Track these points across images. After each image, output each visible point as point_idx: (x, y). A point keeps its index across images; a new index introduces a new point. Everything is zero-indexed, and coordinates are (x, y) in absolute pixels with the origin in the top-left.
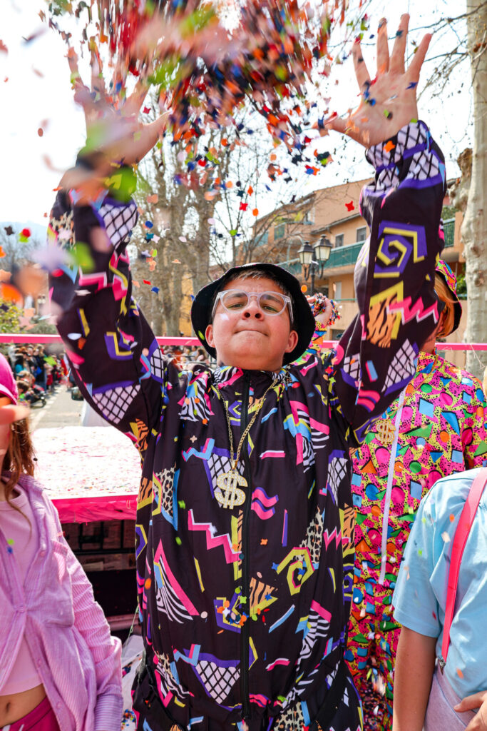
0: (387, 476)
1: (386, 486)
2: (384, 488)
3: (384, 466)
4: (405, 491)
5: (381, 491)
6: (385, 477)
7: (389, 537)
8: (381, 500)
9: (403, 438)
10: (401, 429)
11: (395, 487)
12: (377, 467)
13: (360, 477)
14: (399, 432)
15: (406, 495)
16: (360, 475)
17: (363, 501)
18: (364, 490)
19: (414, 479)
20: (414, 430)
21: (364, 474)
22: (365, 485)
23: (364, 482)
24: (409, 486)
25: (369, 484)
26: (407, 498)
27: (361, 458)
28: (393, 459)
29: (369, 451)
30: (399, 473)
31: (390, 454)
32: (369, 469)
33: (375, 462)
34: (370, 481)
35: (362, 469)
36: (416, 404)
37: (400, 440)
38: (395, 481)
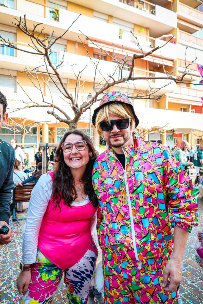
0: (130, 218)
1: (130, 224)
2: (130, 225)
3: (127, 214)
4: (140, 225)
5: (129, 228)
6: (129, 219)
7: (138, 252)
8: (129, 232)
9: (132, 196)
10: (130, 191)
11: (135, 223)
12: (124, 215)
13: (116, 224)
14: (130, 193)
15: (141, 227)
16: (116, 222)
17: (120, 236)
18: (119, 230)
19: (143, 217)
20: (136, 190)
21: (118, 221)
22: (119, 227)
23: (118, 226)
24: (141, 221)
25: (122, 226)
26: (142, 228)
27: (114, 213)
28: (130, 208)
29: (117, 208)
30: (135, 215)
31: (128, 206)
32: (119, 218)
33: (122, 213)
34: (122, 224)
35: (116, 219)
36: (133, 176)
37: (131, 197)
38: (134, 220)
